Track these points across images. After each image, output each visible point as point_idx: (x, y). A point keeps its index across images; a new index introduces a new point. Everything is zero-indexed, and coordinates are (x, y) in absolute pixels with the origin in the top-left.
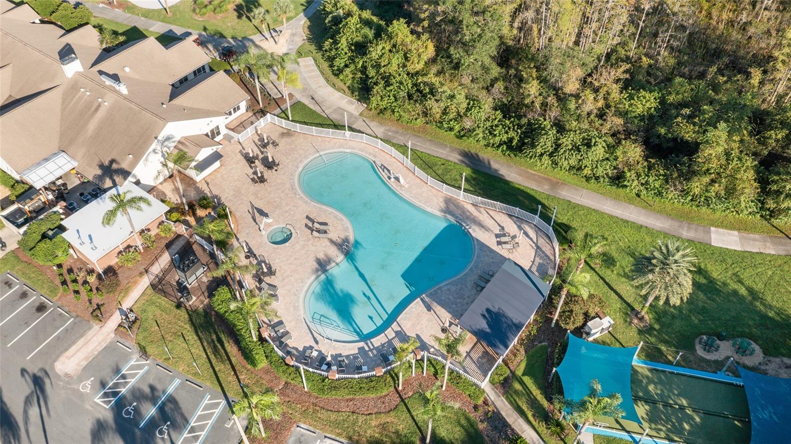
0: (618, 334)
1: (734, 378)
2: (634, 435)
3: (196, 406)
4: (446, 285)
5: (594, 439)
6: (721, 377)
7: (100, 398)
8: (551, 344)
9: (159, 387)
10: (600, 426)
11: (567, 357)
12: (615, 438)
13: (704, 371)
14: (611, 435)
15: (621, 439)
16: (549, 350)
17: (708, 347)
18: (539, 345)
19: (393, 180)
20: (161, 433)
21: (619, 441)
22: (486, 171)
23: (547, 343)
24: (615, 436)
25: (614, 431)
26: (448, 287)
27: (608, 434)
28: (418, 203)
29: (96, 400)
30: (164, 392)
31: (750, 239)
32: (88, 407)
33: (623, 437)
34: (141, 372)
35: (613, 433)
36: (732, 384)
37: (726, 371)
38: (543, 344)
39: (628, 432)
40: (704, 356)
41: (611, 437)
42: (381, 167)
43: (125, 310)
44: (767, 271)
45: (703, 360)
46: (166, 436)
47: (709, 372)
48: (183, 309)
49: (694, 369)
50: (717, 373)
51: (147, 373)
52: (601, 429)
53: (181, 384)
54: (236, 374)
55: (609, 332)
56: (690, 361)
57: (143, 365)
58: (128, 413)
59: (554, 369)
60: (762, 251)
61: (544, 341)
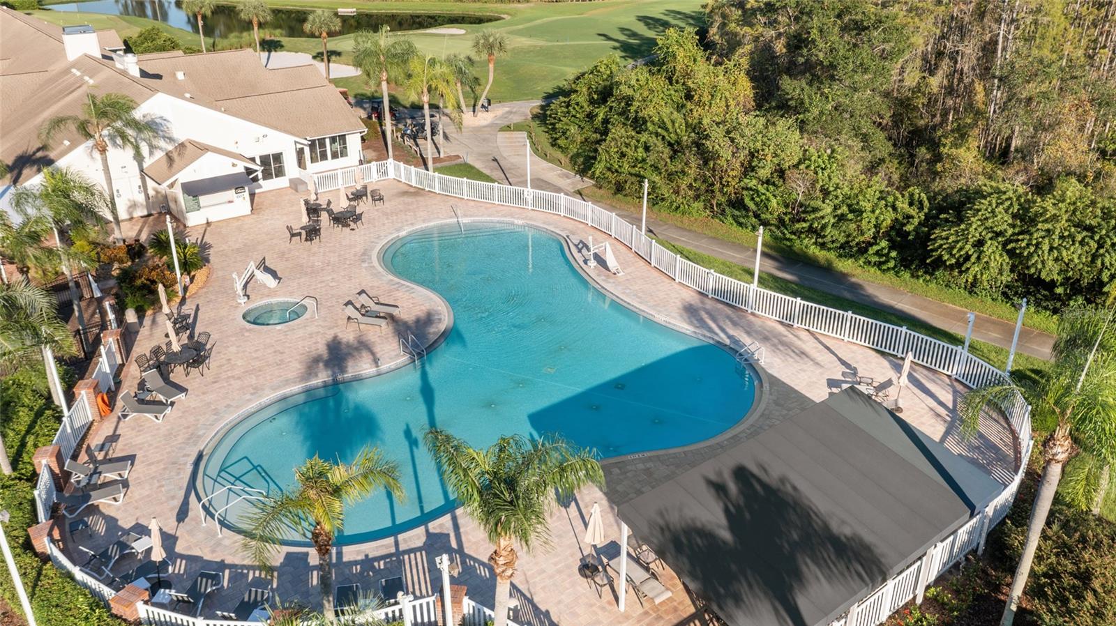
4: (643, 461)
19: (593, 263)
26: (649, 465)
42: (576, 246)
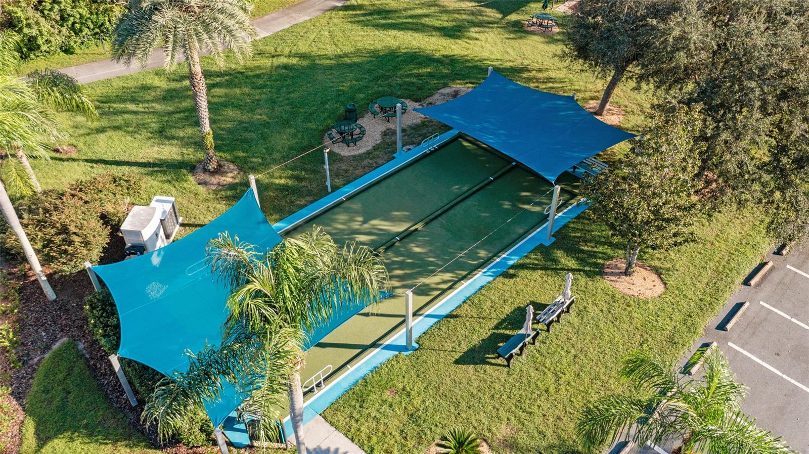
0: (202, 217)
1: (418, 148)
2: (388, 341)
5: (332, 424)
6: (404, 157)
8: (76, 332)
10: (318, 385)
11: (123, 315)
12: (364, 379)
13: (376, 168)
14: (352, 380)
15: (376, 370)
16: (81, 346)
17: (349, 139)
18: (47, 356)
21: (377, 378)
23: (65, 339)
24: (361, 374)
25: (351, 369)
27: (346, 385)
31: (268, 21)
33: (376, 362)
35: (352, 372)
36: (425, 156)
37: (403, 146)
38: (56, 346)
39: (374, 345)
40: (356, 153)
41: (355, 384)
44: (322, 33)
45: (360, 158)
47: (383, 164)
49: (361, 176)
50: (394, 158)
52: (325, 389)
55: (182, 225)
56: (346, 171)
59: (114, 359)
60: (294, 23)
61: (55, 340)
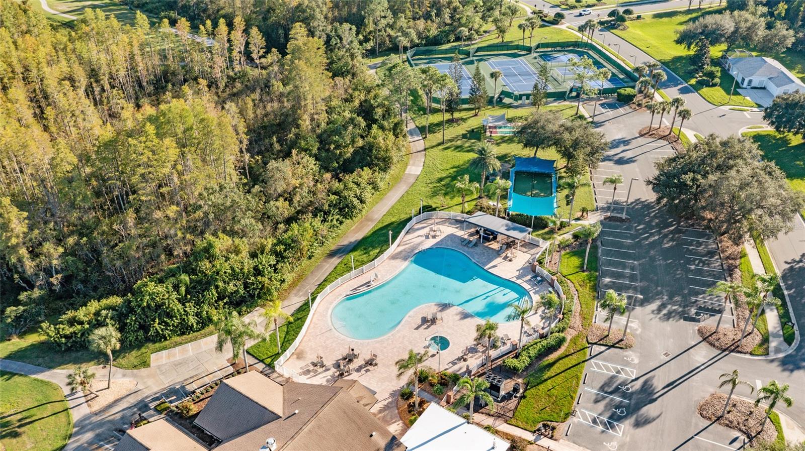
3: (602, 374)
4: (474, 259)
7: (617, 433)
9: (594, 397)
20: (628, 389)
22: (352, 246)
28: (397, 272)
29: (621, 435)
30: (598, 394)
32: (628, 439)
34: (587, 412)
42: (355, 291)
43: (535, 437)
46: (629, 386)
48: (525, 394)
51: (587, 409)
53: (588, 386)
54: (571, 355)
57: (581, 412)
58: (622, 412)
